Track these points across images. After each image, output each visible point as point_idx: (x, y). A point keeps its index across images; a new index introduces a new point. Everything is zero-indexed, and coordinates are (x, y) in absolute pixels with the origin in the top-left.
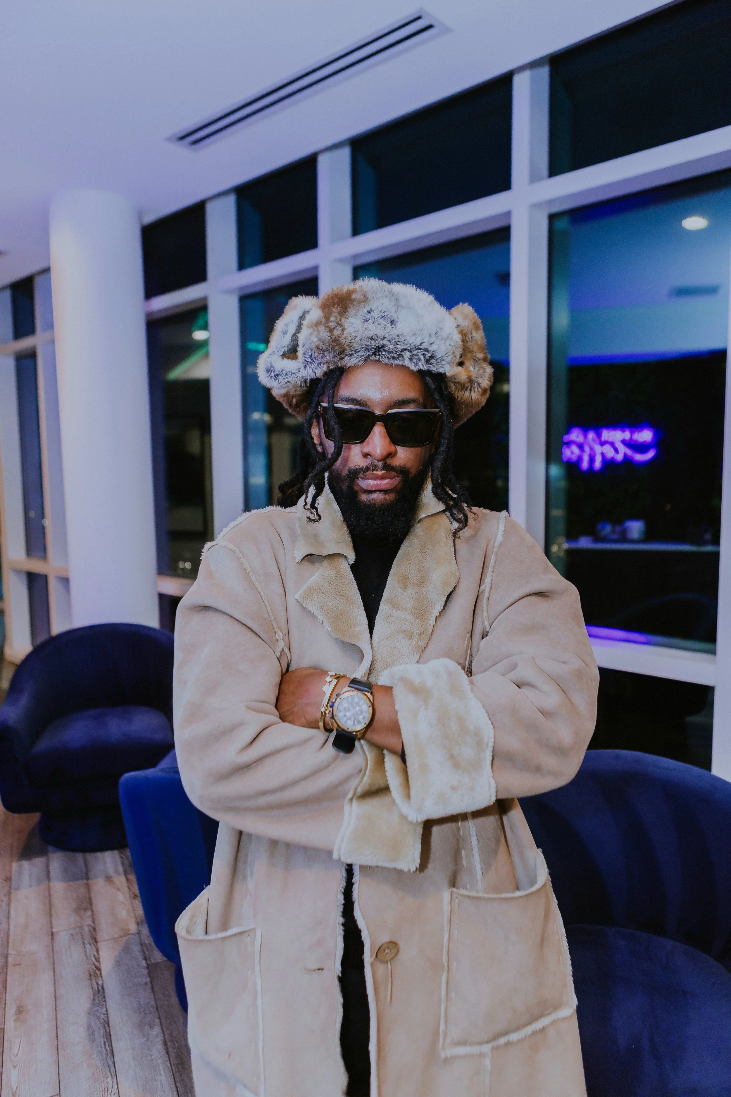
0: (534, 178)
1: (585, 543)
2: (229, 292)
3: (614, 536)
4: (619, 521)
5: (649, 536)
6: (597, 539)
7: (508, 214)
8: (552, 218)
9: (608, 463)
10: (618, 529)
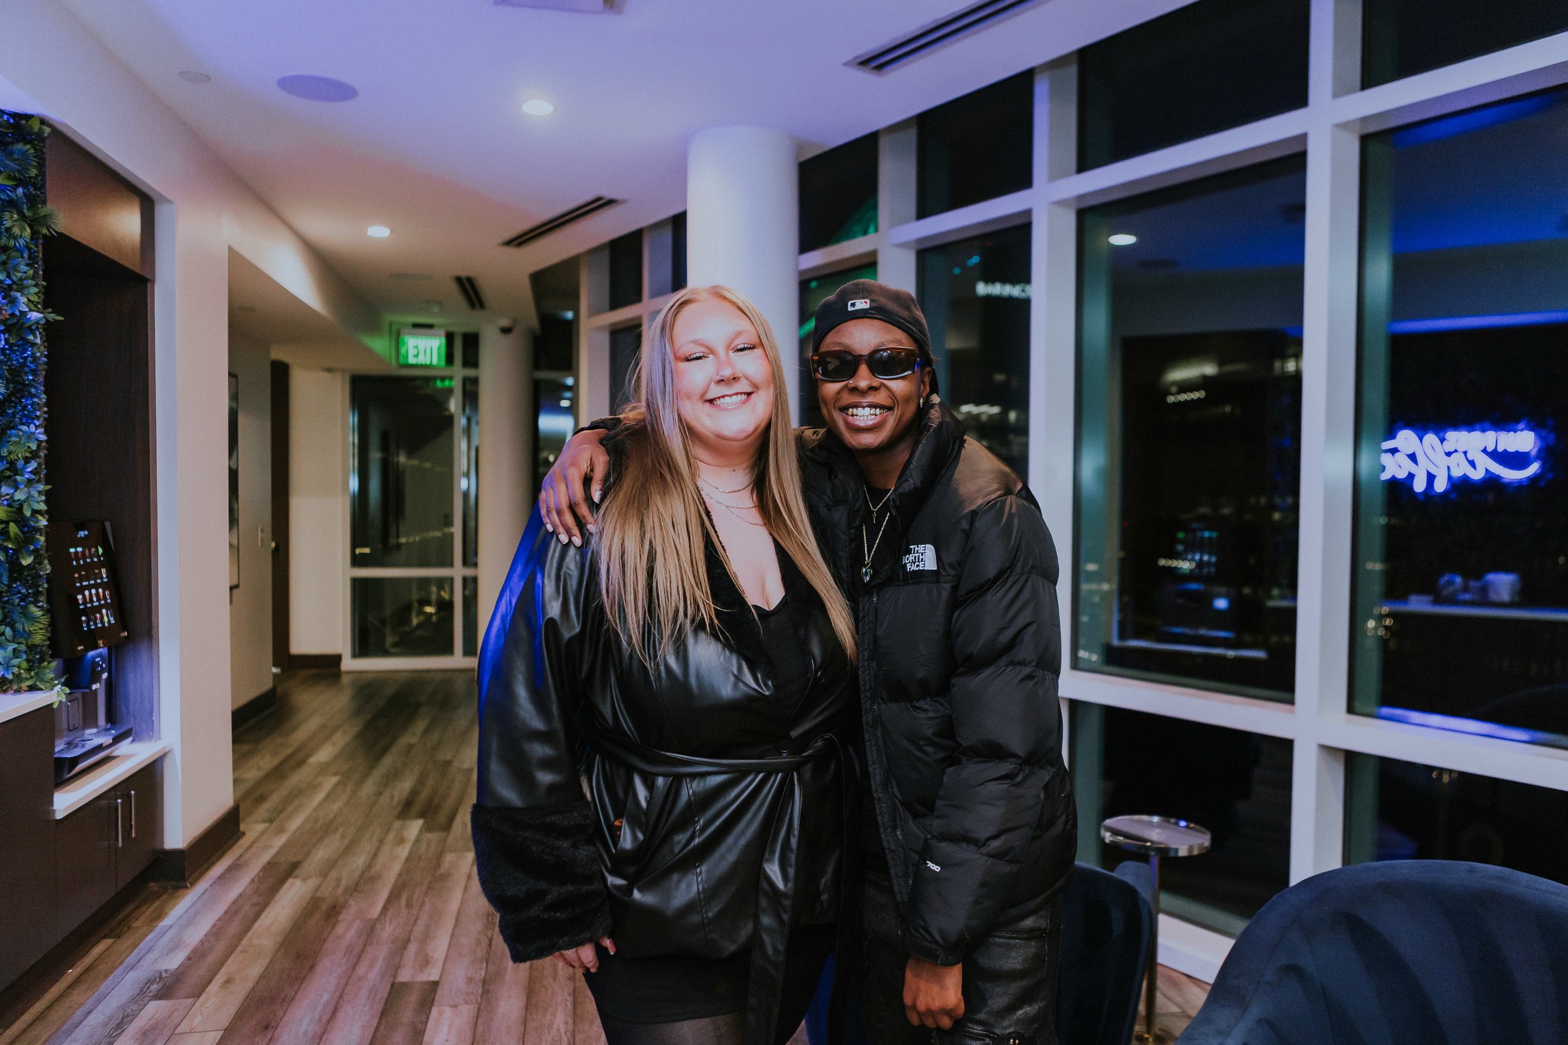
0: (1340, 90)
1: (1418, 604)
2: (903, 245)
3: (1467, 597)
4: (1475, 572)
5: (1527, 596)
6: (1438, 600)
7: (1303, 138)
8: (1366, 140)
9: (1460, 485)
10: (1473, 584)
